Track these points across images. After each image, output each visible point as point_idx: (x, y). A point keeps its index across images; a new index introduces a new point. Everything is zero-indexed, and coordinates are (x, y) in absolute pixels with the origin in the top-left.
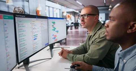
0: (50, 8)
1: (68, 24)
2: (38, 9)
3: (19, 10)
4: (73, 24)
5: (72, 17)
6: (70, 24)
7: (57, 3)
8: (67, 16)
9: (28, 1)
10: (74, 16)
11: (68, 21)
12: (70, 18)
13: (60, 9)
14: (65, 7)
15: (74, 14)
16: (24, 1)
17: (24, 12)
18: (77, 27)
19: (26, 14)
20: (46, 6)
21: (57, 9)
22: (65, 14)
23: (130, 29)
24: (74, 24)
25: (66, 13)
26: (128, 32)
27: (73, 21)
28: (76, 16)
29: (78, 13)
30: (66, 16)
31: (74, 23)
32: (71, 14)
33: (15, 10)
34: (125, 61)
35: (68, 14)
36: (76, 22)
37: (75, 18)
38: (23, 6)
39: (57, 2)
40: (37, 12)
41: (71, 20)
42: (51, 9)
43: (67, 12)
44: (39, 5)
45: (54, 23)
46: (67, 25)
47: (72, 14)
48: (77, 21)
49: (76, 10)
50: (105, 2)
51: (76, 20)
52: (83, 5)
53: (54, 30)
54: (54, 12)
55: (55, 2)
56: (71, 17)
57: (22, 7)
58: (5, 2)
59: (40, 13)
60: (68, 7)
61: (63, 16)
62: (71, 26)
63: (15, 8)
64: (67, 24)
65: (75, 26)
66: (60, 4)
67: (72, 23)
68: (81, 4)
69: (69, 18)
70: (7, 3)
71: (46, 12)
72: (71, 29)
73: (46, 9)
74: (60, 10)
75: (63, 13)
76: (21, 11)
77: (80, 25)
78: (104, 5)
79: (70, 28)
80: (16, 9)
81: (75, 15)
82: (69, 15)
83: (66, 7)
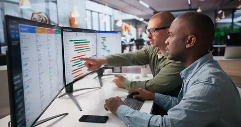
0: (93, 13)
1: (125, 42)
2: (73, 16)
3: (41, 17)
4: (133, 42)
5: (133, 29)
6: (128, 42)
7: (105, 5)
8: (123, 28)
9: (56, 2)
10: (136, 28)
11: (124, 36)
12: (129, 31)
13: (111, 14)
14: (120, 12)
15: (136, 23)
16: (48, 2)
17: (49, 20)
18: (140, 47)
19: (52, 24)
20: (87, 10)
21: (105, 14)
22: (119, 24)
23: (188, 43)
24: (136, 41)
25: (122, 22)
26: (187, 47)
27: (134, 36)
28: (140, 27)
29: (142, 22)
30: (121, 28)
31: (135, 39)
32: (129, 24)
33: (33, 17)
34: (187, 81)
35: (125, 24)
36: (139, 37)
37: (137, 31)
38: (48, 10)
39: (106, 2)
40: (71, 21)
41: (131, 35)
42: (95, 15)
43: (124, 21)
44: (75, 8)
45: (104, 39)
46: (123, 44)
47: (132, 24)
48: (141, 36)
49: (140, 16)
50: (189, 3)
51: (139, 35)
52: (151, 8)
53: (104, 49)
54: (101, 21)
55: (102, 2)
56: (129, 29)
57: (45, 12)
58: (18, 4)
59: (76, 23)
60: (124, 11)
61: (115, 27)
62: (131, 46)
63: (33, 14)
64: (122, 42)
65: (137, 45)
66: (110, 7)
67: (132, 40)
68: (147, 6)
69: (127, 30)
70: (21, 5)
71: (86, 21)
72: (130, 50)
73: (86, 16)
74: (110, 16)
75: (116, 21)
76: (44, 19)
77: (145, 43)
78: (187, 7)
79: (128, 48)
80: (36, 16)
81: (138, 26)
82: (127, 25)
83: (122, 11)
